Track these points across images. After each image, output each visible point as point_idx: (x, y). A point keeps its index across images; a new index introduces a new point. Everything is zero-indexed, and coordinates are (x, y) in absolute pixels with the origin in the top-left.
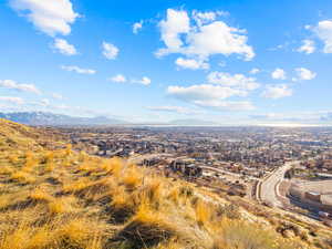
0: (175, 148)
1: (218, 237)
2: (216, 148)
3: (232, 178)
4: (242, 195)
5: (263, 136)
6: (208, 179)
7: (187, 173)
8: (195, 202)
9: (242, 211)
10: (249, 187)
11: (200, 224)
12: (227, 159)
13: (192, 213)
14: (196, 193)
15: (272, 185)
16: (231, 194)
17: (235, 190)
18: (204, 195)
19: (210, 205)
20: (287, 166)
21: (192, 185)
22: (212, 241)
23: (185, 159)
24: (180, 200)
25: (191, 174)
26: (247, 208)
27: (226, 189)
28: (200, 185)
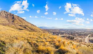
1: (78, 51)
2: (77, 33)
3: (80, 39)
4: (82, 42)
5: (85, 30)
6: (75, 39)
7: (71, 39)
8: (73, 45)
9: (82, 45)
10: (83, 40)
11: (74, 49)
12: (79, 35)
14: (73, 43)
15: (87, 39)
16: (80, 42)
17: (81, 41)
18: (75, 43)
19: (76, 45)
20: (89, 35)
21: (72, 41)
22: (76, 52)
23: (71, 36)
25: (72, 39)
26: (83, 44)
27: (79, 41)
28: (74, 41)
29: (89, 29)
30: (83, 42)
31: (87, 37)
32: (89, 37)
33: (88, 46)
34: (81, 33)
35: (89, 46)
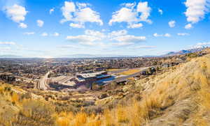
0: (3, 68)
1: (21, 108)
2: (21, 68)
3: (28, 81)
4: (33, 87)
5: (40, 62)
6: (18, 82)
7: (8, 80)
8: (11, 94)
9: (33, 95)
10: (35, 83)
11: (14, 103)
12: (26, 72)
13: (10, 98)
14: (12, 89)
15: (44, 81)
16: (28, 88)
17: (30, 86)
18: (17, 90)
19: (18, 94)
20: (48, 73)
21: (11, 86)
22: (18, 110)
23: (8, 73)
24: (5, 93)
25: (10, 80)
26: (35, 93)
27: (26, 86)
28: (14, 85)
29: (48, 60)
30: (35, 89)
31: (45, 77)
32: (49, 77)
33: (47, 99)
34: (30, 67)
35: (50, 98)
